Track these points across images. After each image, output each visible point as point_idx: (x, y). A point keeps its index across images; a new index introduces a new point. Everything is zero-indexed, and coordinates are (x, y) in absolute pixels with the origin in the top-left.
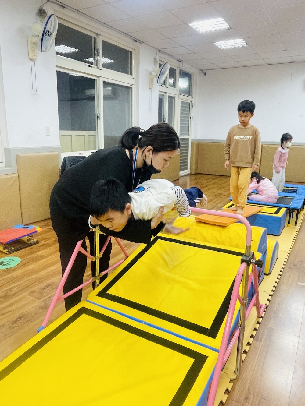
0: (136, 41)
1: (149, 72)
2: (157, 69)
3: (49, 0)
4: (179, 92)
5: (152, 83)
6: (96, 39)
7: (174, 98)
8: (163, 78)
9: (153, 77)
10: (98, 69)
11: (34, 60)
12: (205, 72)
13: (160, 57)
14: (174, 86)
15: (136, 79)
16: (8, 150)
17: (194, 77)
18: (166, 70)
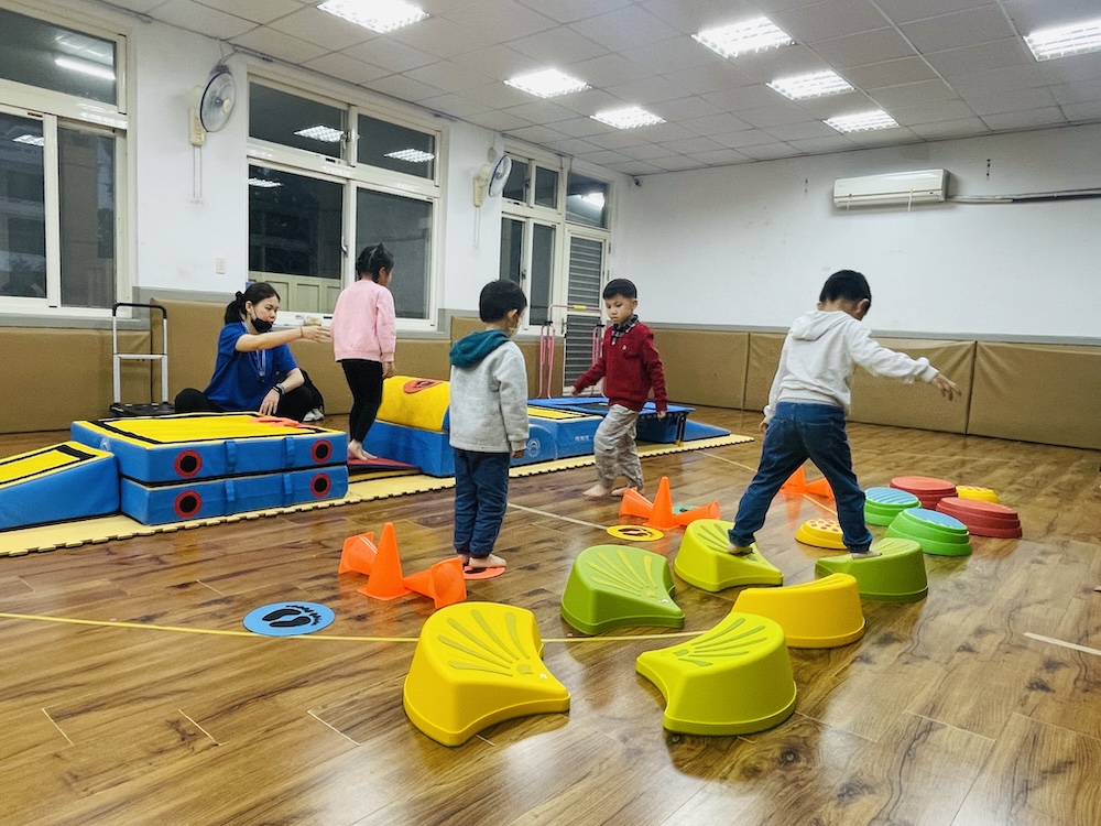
0: (437, 116)
1: (473, 174)
2: (489, 170)
3: (236, 51)
4: (569, 218)
5: (480, 196)
6: (346, 113)
7: (553, 229)
8: (500, 185)
9: (484, 183)
10: (349, 164)
11: (200, 146)
12: (636, 180)
13: (506, 146)
14: (554, 206)
15: (443, 187)
16: (136, 290)
17: (613, 189)
18: (504, 171)
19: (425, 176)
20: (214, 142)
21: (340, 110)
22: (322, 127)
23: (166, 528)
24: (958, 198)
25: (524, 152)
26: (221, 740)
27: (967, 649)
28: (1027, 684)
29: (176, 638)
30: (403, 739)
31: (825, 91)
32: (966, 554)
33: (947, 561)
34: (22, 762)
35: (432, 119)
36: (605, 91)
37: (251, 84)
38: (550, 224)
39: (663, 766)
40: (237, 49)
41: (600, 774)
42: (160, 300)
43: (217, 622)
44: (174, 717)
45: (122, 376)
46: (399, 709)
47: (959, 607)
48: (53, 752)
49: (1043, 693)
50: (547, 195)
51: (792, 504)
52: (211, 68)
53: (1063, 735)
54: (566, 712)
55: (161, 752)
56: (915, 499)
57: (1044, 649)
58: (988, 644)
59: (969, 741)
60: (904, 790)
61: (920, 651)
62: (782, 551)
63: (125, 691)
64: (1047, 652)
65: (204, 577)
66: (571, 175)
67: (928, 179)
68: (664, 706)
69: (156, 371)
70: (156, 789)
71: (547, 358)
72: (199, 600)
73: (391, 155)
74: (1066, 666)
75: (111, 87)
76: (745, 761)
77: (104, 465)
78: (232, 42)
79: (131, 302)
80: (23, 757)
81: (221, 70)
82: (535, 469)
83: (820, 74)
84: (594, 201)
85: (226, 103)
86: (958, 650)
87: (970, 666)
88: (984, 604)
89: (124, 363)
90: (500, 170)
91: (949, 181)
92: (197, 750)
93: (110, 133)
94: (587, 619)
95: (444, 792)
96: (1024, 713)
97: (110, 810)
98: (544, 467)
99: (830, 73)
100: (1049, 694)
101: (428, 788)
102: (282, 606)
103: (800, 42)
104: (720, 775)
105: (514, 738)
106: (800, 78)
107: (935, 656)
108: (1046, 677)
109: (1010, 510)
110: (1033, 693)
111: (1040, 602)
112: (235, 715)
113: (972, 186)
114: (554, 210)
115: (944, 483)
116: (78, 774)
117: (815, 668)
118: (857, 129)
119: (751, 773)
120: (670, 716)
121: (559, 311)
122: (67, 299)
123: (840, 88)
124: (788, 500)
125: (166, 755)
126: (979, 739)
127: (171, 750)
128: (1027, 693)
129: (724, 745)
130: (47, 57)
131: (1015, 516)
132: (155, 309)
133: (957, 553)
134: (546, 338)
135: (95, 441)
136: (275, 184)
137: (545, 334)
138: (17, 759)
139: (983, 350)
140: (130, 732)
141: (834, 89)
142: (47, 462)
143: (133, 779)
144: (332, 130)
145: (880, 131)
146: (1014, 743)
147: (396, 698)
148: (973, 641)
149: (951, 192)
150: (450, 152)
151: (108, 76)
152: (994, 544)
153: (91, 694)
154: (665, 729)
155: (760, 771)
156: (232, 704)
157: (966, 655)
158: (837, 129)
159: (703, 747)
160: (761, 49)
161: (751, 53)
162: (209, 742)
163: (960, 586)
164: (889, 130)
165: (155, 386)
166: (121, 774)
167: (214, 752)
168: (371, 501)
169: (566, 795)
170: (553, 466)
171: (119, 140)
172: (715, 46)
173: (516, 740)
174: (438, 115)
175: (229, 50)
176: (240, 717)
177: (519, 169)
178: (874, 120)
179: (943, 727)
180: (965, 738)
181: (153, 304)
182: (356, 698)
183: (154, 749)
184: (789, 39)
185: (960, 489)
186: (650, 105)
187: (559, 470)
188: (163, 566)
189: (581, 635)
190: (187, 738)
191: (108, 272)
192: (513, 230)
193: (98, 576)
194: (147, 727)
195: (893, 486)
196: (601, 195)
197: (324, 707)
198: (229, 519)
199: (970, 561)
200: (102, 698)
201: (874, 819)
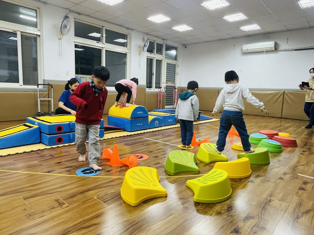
1: (138, 45)
2: (143, 44)
3: (70, 12)
4: (166, 57)
5: (141, 52)
6: (102, 29)
7: (161, 61)
8: (146, 48)
9: (141, 48)
10: (103, 43)
11: (61, 39)
12: (185, 46)
13: (147, 37)
14: (162, 54)
15: (130, 49)
16: (44, 80)
17: (179, 49)
18: (147, 44)
19: (125, 46)
20: (65, 38)
21: (100, 28)
22: (95, 33)
23: (54, 147)
24: (279, 50)
25: (153, 39)
26: (70, 205)
27: (281, 178)
28: (298, 188)
29: (57, 177)
30: (120, 204)
31: (240, 19)
32: (281, 152)
33: (276, 154)
34: (16, 211)
35: (127, 30)
36: (176, 21)
37: (75, 21)
38: (160, 60)
39: (194, 211)
40: (71, 11)
41: (176, 214)
42: (51, 83)
43: (68, 173)
44: (57, 199)
45: (41, 105)
46: (119, 196)
47: (279, 167)
48: (23, 208)
49: (303, 191)
50: (159, 51)
51: (231, 138)
52: (63, 17)
53: (309, 203)
54: (166, 197)
55: (54, 208)
56: (266, 136)
57: (303, 178)
58: (287, 177)
59: (281, 204)
60: (262, 218)
61: (267, 179)
62: (228, 151)
63: (43, 192)
64: (304, 179)
65: (65, 160)
66: (166, 45)
67: (270, 44)
68: (194, 195)
69: (50, 103)
70: (52, 218)
71: (160, 98)
72: (63, 167)
73: (115, 40)
74: (310, 183)
75: (35, 23)
76: (217, 210)
77: (36, 129)
78: (69, 9)
79: (42, 84)
80: (16, 210)
81: (66, 17)
82: (157, 129)
83: (238, 14)
84: (173, 53)
85: (68, 27)
86: (278, 179)
87: (282, 183)
88: (286, 166)
89: (41, 101)
90: (146, 44)
91: (276, 44)
92: (63, 208)
93: (35, 36)
94: (172, 171)
95: (132, 219)
96: (297, 197)
97: (40, 224)
98: (160, 129)
99: (241, 14)
100: (305, 191)
101: (128, 218)
102: (86, 168)
103: (232, 5)
104: (210, 214)
105: (151, 204)
106: (232, 16)
107: (271, 180)
108: (304, 186)
109: (294, 139)
110: (300, 191)
111: (302, 165)
112: (73, 198)
113: (283, 45)
114: (162, 55)
115: (275, 132)
116: (31, 214)
117: (237, 184)
118: (249, 30)
119: (219, 213)
120: (196, 198)
121: (163, 85)
122: (25, 83)
123: (244, 18)
124: (230, 137)
125: (55, 209)
126: (284, 204)
127: (56, 207)
128: (298, 191)
129: (211, 206)
130: (17, 15)
131: (295, 141)
132: (49, 86)
133: (278, 152)
134: (160, 92)
135: (33, 123)
136: (82, 50)
137: (160, 91)
138: (14, 210)
139: (286, 94)
140: (45, 203)
141: (242, 19)
142: (20, 129)
143: (46, 215)
144: (98, 34)
145: (256, 30)
146: (294, 205)
147: (118, 193)
148: (283, 176)
149: (276, 48)
150: (132, 40)
151: (35, 20)
152: (289, 149)
153: (34, 193)
154: (194, 201)
155: (221, 213)
156: (73, 195)
157: (281, 180)
158: (243, 30)
159: (205, 206)
160: (221, 8)
161: (218, 9)
162: (67, 205)
163: (279, 161)
164: (258, 30)
165: (50, 107)
166: (43, 214)
167: (68, 208)
168: (111, 139)
169: (167, 219)
170: (162, 128)
171: (38, 38)
172: (207, 7)
173: (152, 205)
174: (128, 29)
175: (68, 12)
176: (75, 199)
177: (152, 44)
178: (254, 27)
179: (274, 200)
180: (280, 204)
181: (49, 84)
182: (107, 193)
183: (52, 207)
184: (229, 4)
185: (279, 133)
186: (189, 25)
187: (164, 129)
188: (53, 157)
189: (171, 175)
190: (61, 204)
191: (36, 75)
192: (150, 62)
193: (36, 160)
194: (49, 201)
195: (260, 133)
196: (175, 50)
197: (98, 196)
198: (71, 144)
199: (282, 154)
200: (37, 194)
201: (254, 226)
